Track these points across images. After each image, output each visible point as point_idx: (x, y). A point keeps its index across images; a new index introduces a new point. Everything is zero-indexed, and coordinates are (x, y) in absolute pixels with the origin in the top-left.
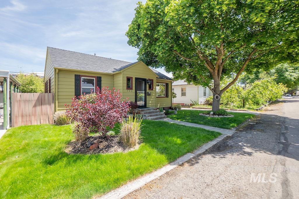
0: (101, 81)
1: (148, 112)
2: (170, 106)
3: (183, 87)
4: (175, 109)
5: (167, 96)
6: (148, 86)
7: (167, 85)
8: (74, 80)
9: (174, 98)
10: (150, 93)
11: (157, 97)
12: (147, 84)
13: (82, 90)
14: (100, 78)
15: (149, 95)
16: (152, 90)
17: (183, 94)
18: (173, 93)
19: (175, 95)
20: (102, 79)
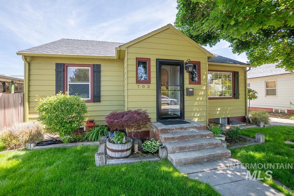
0: (99, 72)
1: (176, 136)
2: (243, 115)
3: (269, 80)
4: (256, 121)
5: (235, 95)
6: (186, 75)
7: (235, 75)
8: (54, 72)
9: (250, 99)
10: (191, 90)
11: (210, 99)
12: (185, 71)
13: (68, 87)
14: (99, 66)
15: (191, 94)
16: (199, 83)
17: (271, 92)
18: (250, 91)
19: (254, 94)
20: (102, 68)
